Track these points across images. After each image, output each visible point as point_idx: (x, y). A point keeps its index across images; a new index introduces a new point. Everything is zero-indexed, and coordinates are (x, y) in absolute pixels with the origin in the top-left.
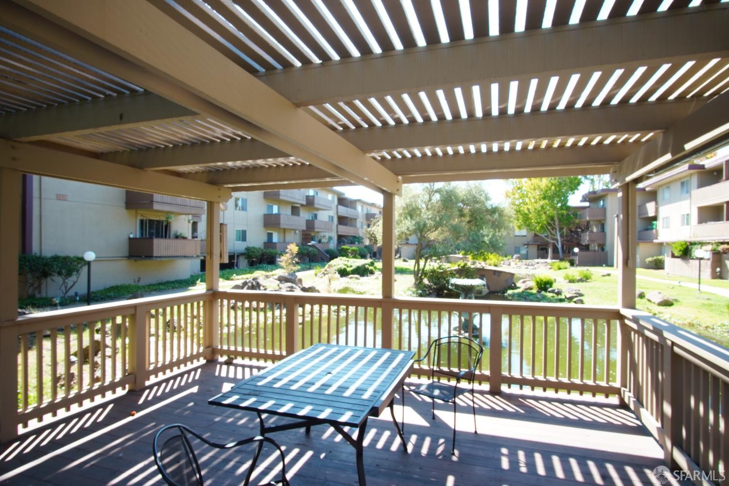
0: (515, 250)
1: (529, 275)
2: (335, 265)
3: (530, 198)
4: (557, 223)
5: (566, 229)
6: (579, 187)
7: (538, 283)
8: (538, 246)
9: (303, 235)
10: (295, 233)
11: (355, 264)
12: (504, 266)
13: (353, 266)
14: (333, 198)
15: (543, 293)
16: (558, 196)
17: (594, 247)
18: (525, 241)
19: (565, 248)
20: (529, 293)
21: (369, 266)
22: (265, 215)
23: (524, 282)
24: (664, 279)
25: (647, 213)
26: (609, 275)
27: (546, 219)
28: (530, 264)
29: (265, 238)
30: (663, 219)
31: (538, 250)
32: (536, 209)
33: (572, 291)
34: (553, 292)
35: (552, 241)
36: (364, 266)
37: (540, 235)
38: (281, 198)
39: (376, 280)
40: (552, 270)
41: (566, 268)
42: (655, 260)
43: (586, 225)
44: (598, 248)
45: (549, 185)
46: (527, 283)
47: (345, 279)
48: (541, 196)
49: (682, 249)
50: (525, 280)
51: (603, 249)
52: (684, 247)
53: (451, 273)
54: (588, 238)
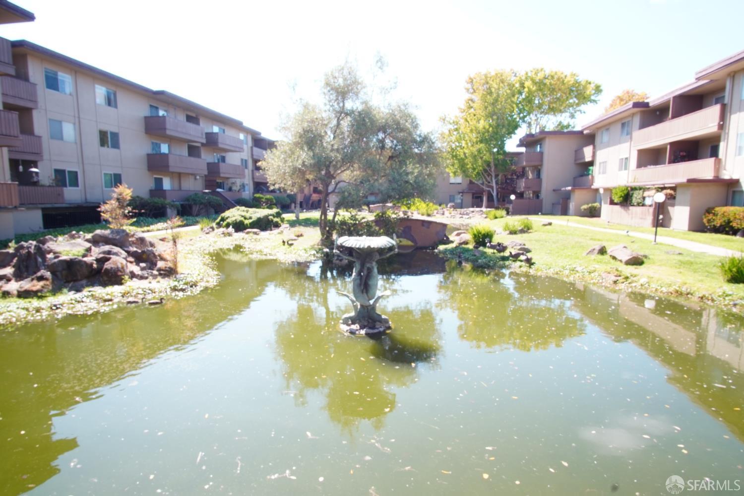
0: (450, 199)
1: (463, 225)
2: (229, 217)
3: (466, 141)
4: (493, 169)
5: (502, 176)
6: (516, 131)
7: (475, 236)
8: (473, 194)
9: (206, 181)
10: (196, 179)
11: (255, 215)
12: (437, 215)
13: (253, 217)
14: (246, 138)
15: (481, 248)
16: (496, 140)
17: (529, 194)
18: (460, 189)
19: (499, 197)
20: (464, 248)
21: (274, 217)
22: (148, 155)
23: (458, 235)
24: (605, 228)
25: (584, 158)
26: (550, 224)
27: (482, 164)
28: (465, 213)
29: (152, 185)
30: (600, 163)
31: (473, 198)
32: (472, 153)
33: (515, 245)
34: (492, 247)
35: (487, 189)
36: (267, 217)
37: (476, 182)
38: (168, 132)
39: (279, 235)
40: (488, 220)
41: (502, 217)
42: (590, 207)
43: (521, 171)
44: (533, 194)
45: (487, 127)
46: (462, 235)
47: (241, 235)
48: (478, 139)
49: (623, 195)
50: (460, 231)
51: (538, 197)
52: (625, 192)
53: (367, 225)
54: (524, 185)
